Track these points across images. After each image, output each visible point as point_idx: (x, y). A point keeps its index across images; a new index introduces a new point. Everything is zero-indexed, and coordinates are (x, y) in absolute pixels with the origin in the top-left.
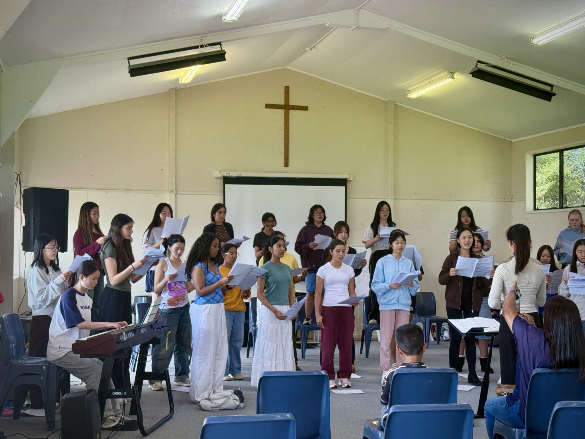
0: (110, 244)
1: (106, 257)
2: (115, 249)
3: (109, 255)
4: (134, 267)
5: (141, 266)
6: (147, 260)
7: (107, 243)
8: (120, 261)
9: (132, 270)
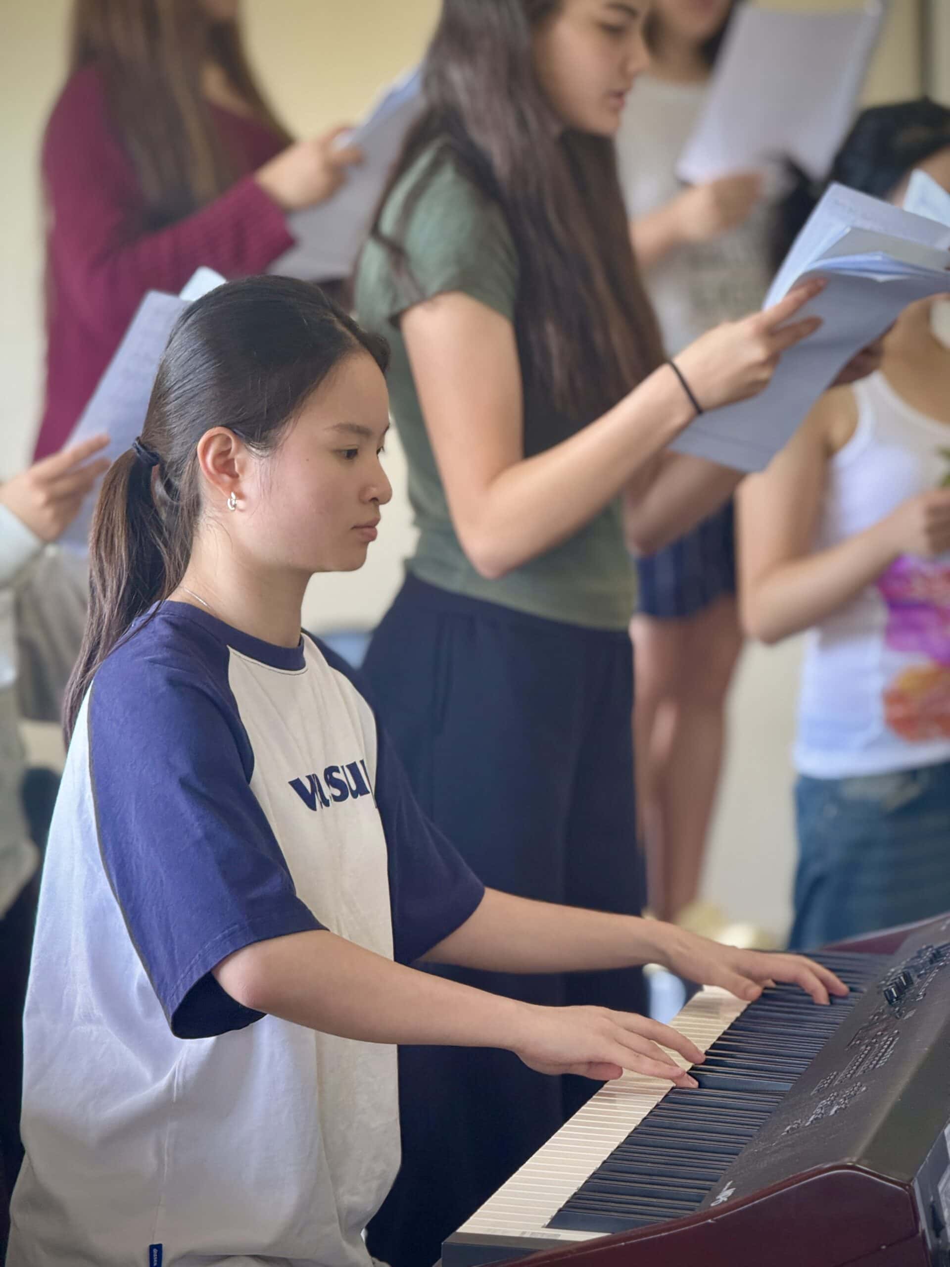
0: (447, 176)
1: (422, 297)
2: (496, 217)
3: (451, 271)
4: (699, 392)
5: (764, 374)
6: (814, 323)
7: (423, 161)
8: (550, 329)
9: (680, 417)
